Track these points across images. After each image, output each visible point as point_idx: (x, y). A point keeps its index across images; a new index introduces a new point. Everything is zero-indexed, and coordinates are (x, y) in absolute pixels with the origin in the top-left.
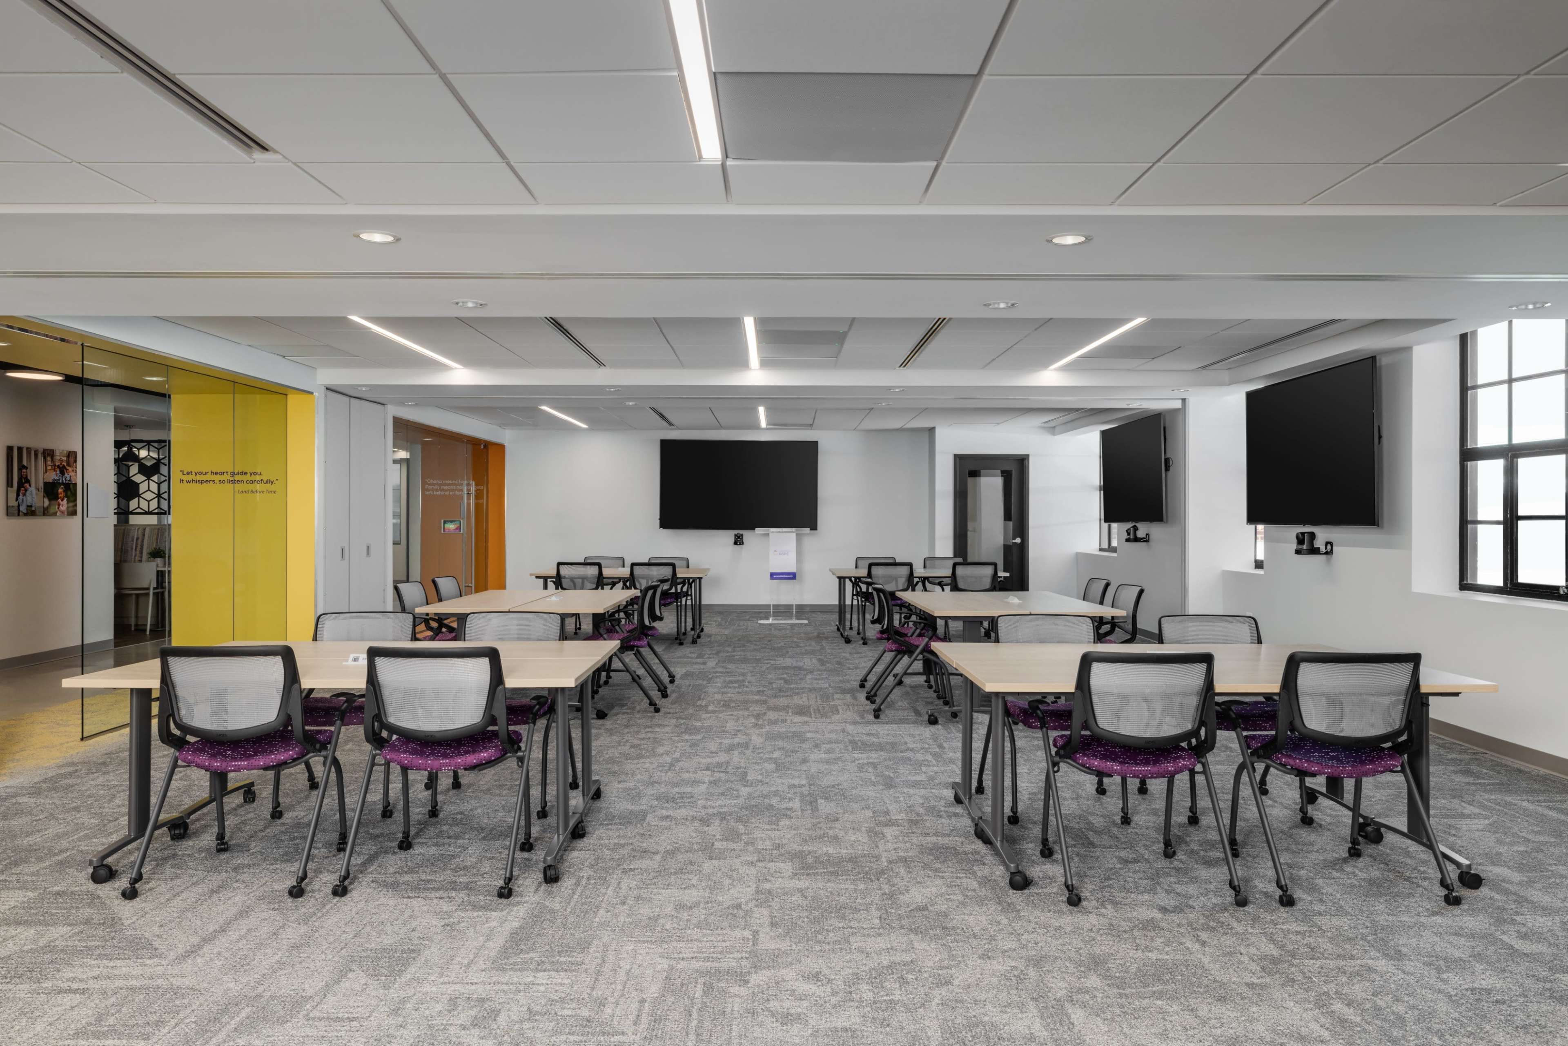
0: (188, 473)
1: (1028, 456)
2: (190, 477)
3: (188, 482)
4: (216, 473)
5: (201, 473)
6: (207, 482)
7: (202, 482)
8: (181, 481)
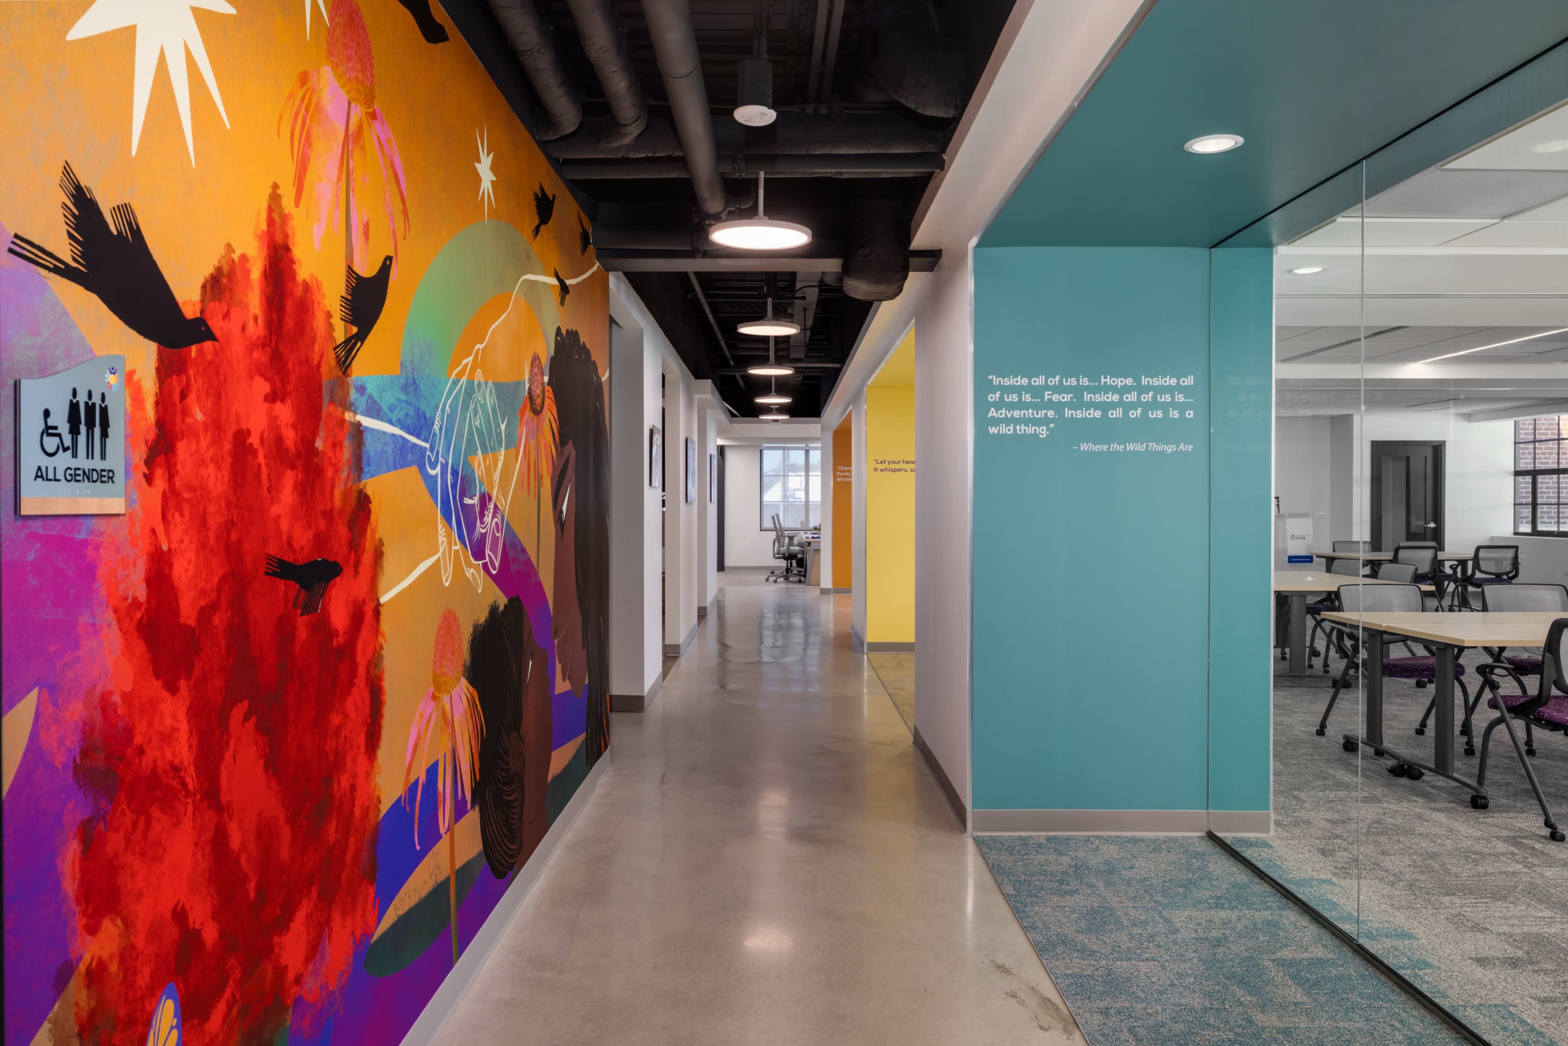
0: (881, 462)
1: (1444, 442)
2: (883, 466)
3: (882, 470)
4: (908, 462)
5: (893, 462)
6: (899, 470)
7: (894, 471)
8: (876, 469)
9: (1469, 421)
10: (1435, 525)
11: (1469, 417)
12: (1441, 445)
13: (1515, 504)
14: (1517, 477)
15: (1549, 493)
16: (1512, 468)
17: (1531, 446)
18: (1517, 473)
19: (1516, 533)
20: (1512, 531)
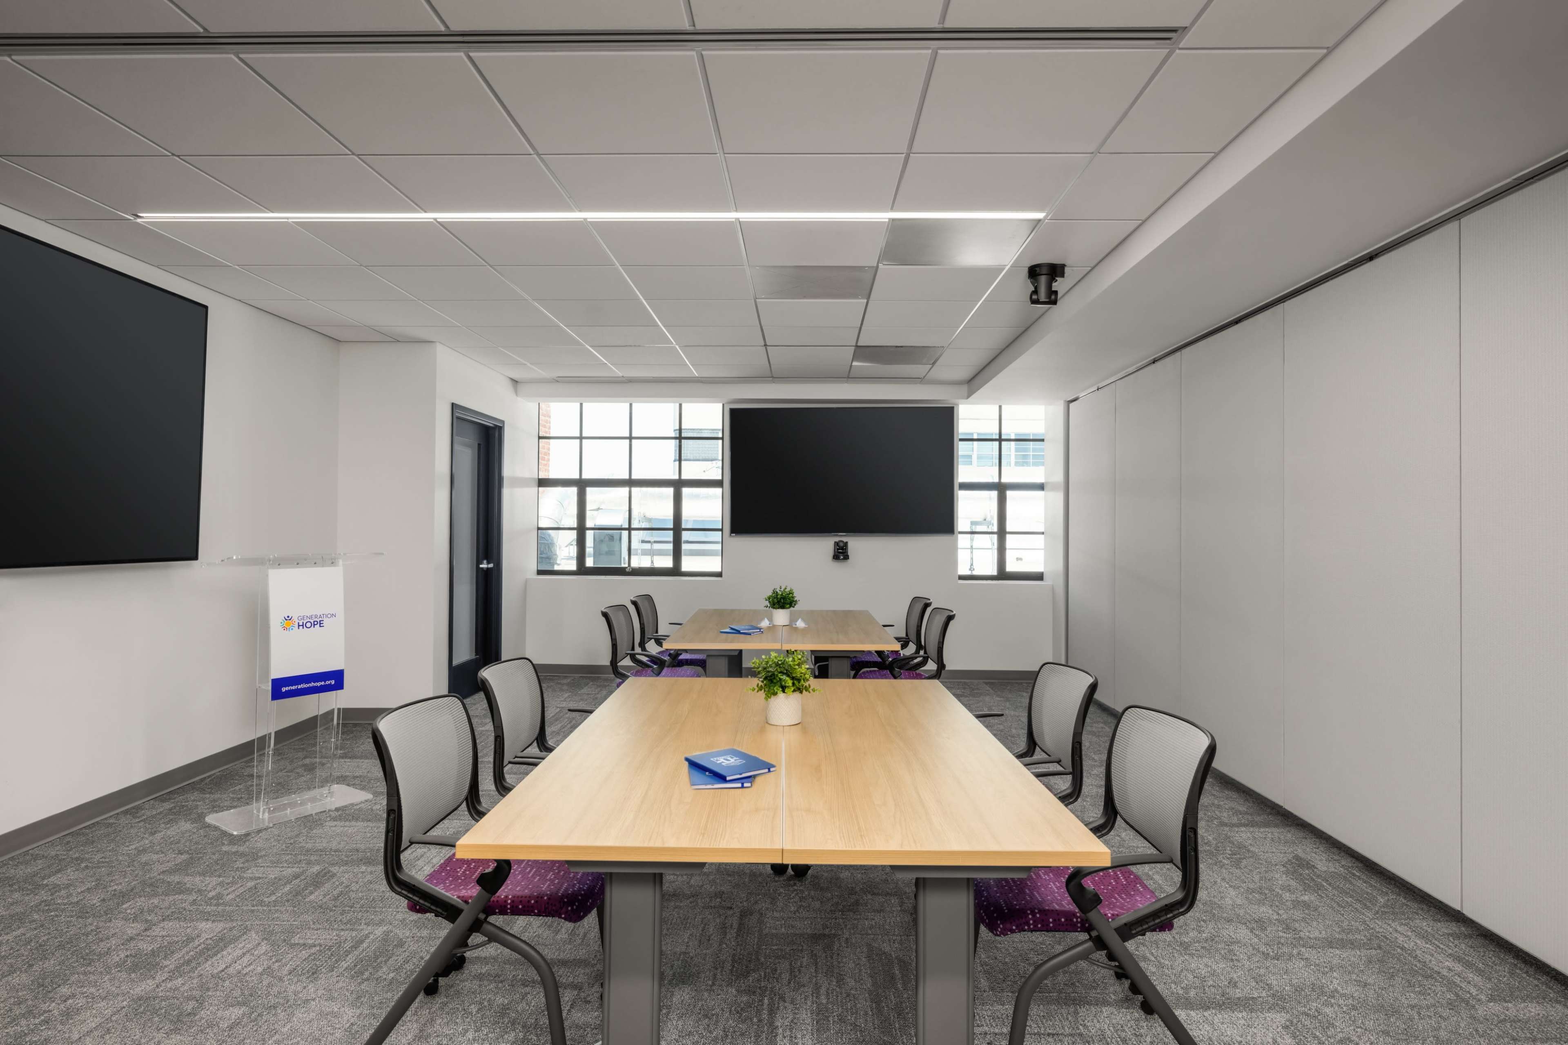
10: (490, 566)
11: (518, 385)
12: (498, 428)
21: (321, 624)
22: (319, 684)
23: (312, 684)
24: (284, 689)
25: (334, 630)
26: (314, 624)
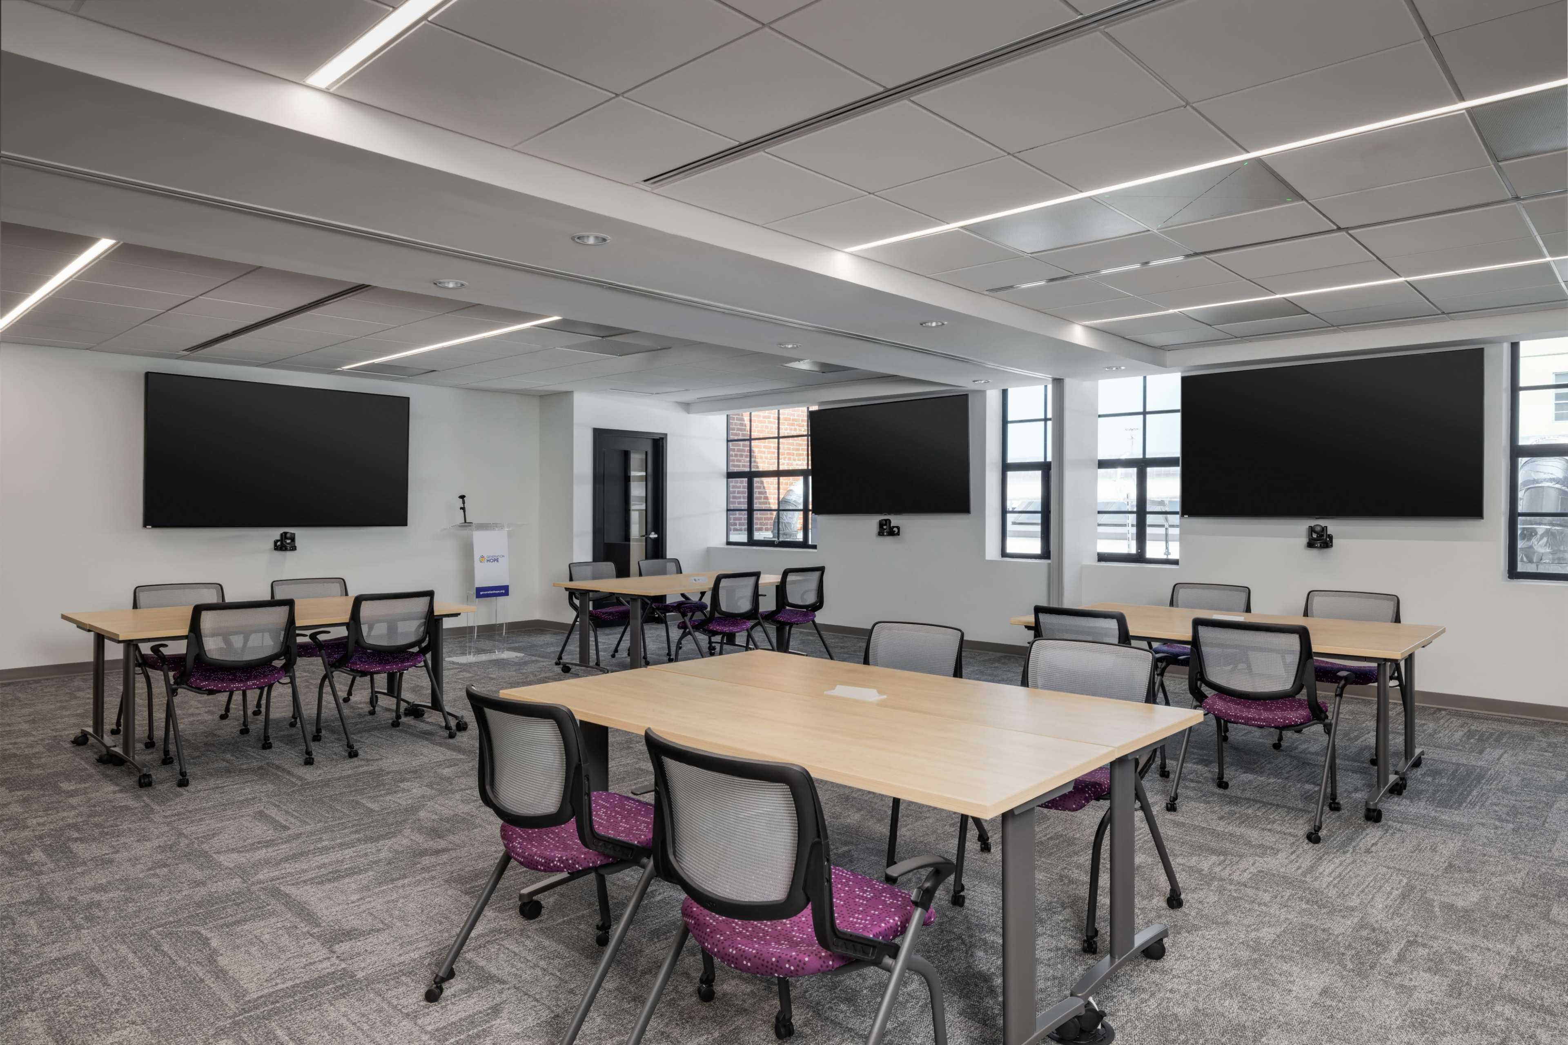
9: (688, 412)
10: (656, 536)
11: (687, 406)
12: (662, 439)
13: (728, 510)
14: (730, 480)
15: (740, 497)
16: (724, 469)
17: (747, 443)
18: (730, 475)
19: (729, 543)
20: (725, 540)
21: (497, 560)
22: (497, 592)
23: (494, 592)
24: (481, 593)
25: (504, 563)
26: (494, 560)
